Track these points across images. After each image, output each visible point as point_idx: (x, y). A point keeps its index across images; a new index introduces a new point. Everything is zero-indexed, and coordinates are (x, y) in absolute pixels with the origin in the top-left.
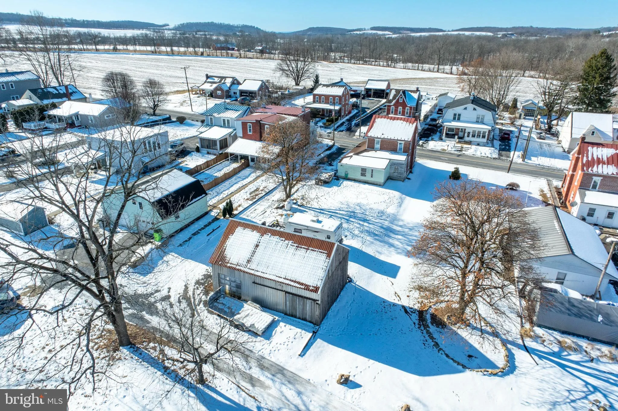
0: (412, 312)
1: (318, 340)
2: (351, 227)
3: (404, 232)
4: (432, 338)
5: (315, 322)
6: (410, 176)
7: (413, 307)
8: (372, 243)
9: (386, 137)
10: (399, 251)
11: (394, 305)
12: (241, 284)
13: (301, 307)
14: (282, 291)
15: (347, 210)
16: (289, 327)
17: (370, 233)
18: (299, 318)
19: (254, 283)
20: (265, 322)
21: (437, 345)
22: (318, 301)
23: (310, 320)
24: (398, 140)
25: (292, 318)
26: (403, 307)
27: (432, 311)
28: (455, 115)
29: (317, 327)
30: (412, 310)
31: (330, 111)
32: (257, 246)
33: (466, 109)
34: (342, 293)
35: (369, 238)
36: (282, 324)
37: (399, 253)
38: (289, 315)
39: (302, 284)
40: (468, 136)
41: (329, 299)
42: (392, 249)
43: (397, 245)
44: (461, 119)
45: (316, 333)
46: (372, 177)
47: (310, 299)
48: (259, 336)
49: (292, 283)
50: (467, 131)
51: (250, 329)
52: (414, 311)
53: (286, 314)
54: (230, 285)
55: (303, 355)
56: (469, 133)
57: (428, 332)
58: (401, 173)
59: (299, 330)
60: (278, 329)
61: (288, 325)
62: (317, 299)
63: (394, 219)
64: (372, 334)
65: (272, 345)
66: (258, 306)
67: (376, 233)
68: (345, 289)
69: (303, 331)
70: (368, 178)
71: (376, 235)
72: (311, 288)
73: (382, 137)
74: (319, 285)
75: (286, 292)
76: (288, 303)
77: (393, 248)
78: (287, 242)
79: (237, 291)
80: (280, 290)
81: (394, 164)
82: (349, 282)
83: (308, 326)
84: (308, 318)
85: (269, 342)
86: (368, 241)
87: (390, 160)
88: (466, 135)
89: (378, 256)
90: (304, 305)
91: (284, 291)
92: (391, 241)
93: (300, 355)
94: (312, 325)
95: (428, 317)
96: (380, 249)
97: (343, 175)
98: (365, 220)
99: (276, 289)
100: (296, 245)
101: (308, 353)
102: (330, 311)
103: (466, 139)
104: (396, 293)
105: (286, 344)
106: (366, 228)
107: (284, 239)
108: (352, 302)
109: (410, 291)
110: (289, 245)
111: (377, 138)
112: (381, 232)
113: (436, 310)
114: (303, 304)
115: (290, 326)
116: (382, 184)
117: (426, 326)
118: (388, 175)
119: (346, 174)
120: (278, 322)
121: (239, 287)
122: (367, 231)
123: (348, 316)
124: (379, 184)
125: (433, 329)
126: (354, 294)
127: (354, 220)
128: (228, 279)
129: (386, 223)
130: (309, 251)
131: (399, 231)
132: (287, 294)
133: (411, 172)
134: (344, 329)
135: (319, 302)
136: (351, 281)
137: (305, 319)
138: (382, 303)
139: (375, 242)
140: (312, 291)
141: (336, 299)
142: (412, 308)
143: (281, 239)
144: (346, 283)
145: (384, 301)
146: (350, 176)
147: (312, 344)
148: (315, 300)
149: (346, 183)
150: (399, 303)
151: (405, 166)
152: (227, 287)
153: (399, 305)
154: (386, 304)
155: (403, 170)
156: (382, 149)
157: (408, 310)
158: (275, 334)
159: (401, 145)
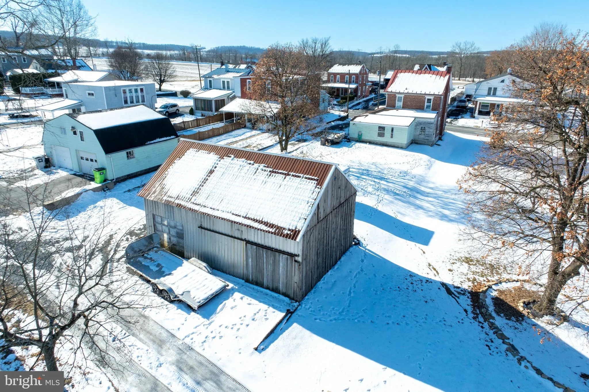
0: (459, 293)
1: (295, 325)
2: (363, 184)
3: (436, 194)
4: (503, 337)
5: (292, 295)
6: (440, 142)
7: (459, 285)
8: (392, 202)
9: (410, 92)
10: (431, 214)
11: (428, 281)
12: (182, 230)
13: (270, 268)
14: (241, 239)
15: (358, 168)
16: (247, 299)
17: (387, 191)
18: (268, 288)
19: (201, 227)
20: (209, 289)
21: (513, 349)
22: (298, 256)
23: (284, 291)
24: (425, 94)
25: (256, 287)
26: (444, 285)
27: (494, 294)
28: (490, 89)
29: (296, 304)
30: (459, 290)
31: (346, 90)
32: (211, 172)
33: (503, 81)
34: (343, 259)
35: (387, 197)
36: (237, 295)
37: (431, 216)
38: (252, 283)
39: (272, 226)
41: (320, 260)
42: (420, 211)
43: (428, 207)
44: (498, 93)
45: (292, 313)
46: (392, 137)
47: (284, 253)
48: (194, 310)
50: (505, 106)
51: (181, 298)
52: (463, 292)
53: (247, 281)
54: (169, 233)
55: (263, 349)
56: (507, 109)
57: (492, 326)
58: (428, 136)
59: (263, 306)
60: (229, 302)
61: (246, 297)
62: (296, 253)
63: (421, 180)
64: (390, 322)
65: (211, 328)
66: (205, 264)
67: (397, 192)
68: (348, 253)
69: (271, 309)
71: (398, 194)
72: (286, 232)
73: (406, 91)
74: (299, 228)
75: (248, 242)
76: (250, 260)
77: (422, 210)
78: (256, 165)
79: (178, 242)
80: (238, 239)
81: (421, 124)
82: (356, 244)
83: (280, 301)
84: (281, 287)
85: (208, 322)
86: (386, 199)
87: (415, 118)
89: (400, 218)
90: (275, 264)
91: (245, 240)
93: (256, 349)
94: (287, 299)
95: (489, 302)
96: (402, 210)
97: (356, 136)
98: (382, 179)
99: (232, 237)
100: (269, 169)
101: (272, 346)
102: (322, 282)
104: (430, 265)
105: (236, 328)
106: (383, 186)
107: (252, 162)
108: (359, 273)
109: (453, 263)
110: (259, 170)
111: (399, 93)
112: (405, 192)
113: (501, 292)
114: (274, 262)
115: (250, 299)
116: (404, 146)
117: (487, 317)
118: (412, 138)
119: (360, 135)
120: (233, 290)
121: (180, 235)
122: (385, 190)
123: (350, 292)
124: (400, 146)
125: (500, 321)
126: (362, 261)
127: (367, 178)
128: (166, 223)
129: (411, 184)
130: (288, 177)
131: (429, 193)
132: (249, 245)
133: (440, 139)
134: (343, 312)
135: (299, 259)
136: (358, 243)
137: (276, 290)
138: (408, 277)
139: (396, 201)
140: (287, 236)
141: (333, 265)
142: (458, 288)
143: (249, 162)
144: (351, 246)
145: (412, 275)
146: (364, 137)
147: (283, 331)
148: (292, 255)
149: (358, 144)
150: (437, 279)
151: (434, 126)
152: (166, 236)
153: (436, 282)
154: (414, 278)
155: (431, 130)
156: (405, 107)
157: (452, 290)
158: (222, 310)
159: (429, 100)
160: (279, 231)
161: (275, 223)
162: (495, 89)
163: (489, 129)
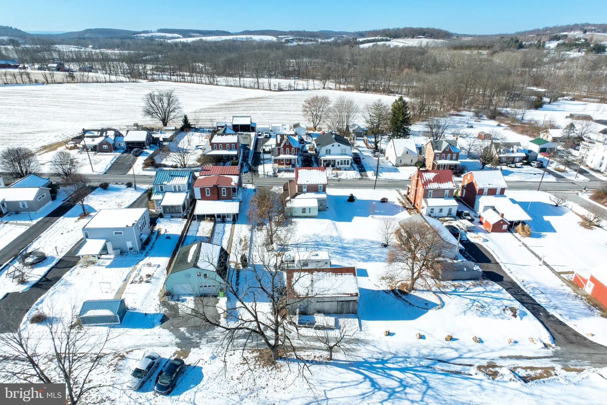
1: (362, 320)
3: (352, 247)
4: (407, 301)
5: (355, 313)
7: (387, 289)
8: (342, 259)
9: (310, 183)
10: (358, 259)
11: (379, 291)
12: (307, 305)
13: (347, 307)
14: (336, 301)
15: (312, 241)
17: (336, 253)
18: (346, 313)
19: (318, 302)
20: (332, 321)
21: (410, 304)
22: (357, 300)
23: (352, 312)
24: (318, 184)
25: (342, 314)
26: (383, 291)
27: (397, 288)
28: (327, 150)
29: (357, 315)
32: (312, 280)
33: (333, 146)
35: (339, 257)
36: (340, 319)
37: (359, 261)
38: (340, 314)
39: (348, 294)
40: (338, 165)
42: (355, 260)
43: (355, 256)
44: (332, 152)
45: (359, 317)
46: (310, 212)
47: (352, 301)
48: (335, 329)
49: (343, 295)
50: (337, 161)
51: (328, 327)
52: (390, 291)
53: (338, 313)
55: (362, 329)
56: (338, 162)
57: (403, 299)
58: (325, 206)
59: (351, 319)
60: (341, 322)
61: (343, 319)
63: (341, 240)
66: (322, 314)
69: (353, 319)
70: (307, 214)
71: (341, 253)
73: (307, 183)
74: (357, 292)
75: (338, 301)
76: (339, 307)
78: (328, 274)
79: (305, 310)
80: (334, 301)
81: (320, 201)
83: (353, 315)
85: (342, 330)
87: (317, 198)
88: (337, 164)
92: (349, 255)
93: (360, 330)
95: (398, 292)
97: (289, 215)
98: (328, 245)
99: (332, 301)
100: (334, 274)
103: (338, 166)
104: (375, 285)
106: (332, 250)
107: (326, 272)
109: (380, 281)
110: (331, 275)
111: (304, 184)
112: (342, 251)
113: (398, 287)
114: (349, 305)
115: (345, 319)
116: (316, 216)
117: (400, 297)
119: (291, 214)
120: (338, 319)
121: (307, 307)
125: (404, 297)
127: (322, 247)
128: (298, 305)
129: (340, 244)
130: (343, 275)
131: (349, 247)
137: (350, 313)
140: (354, 296)
143: (324, 272)
145: (373, 291)
147: (361, 323)
148: (355, 301)
153: (381, 290)
154: (375, 292)
156: (308, 191)
157: (387, 291)
158: (341, 325)
159: (321, 187)
160: (352, 295)
161: (349, 293)
162: (330, 150)
163: (333, 178)
